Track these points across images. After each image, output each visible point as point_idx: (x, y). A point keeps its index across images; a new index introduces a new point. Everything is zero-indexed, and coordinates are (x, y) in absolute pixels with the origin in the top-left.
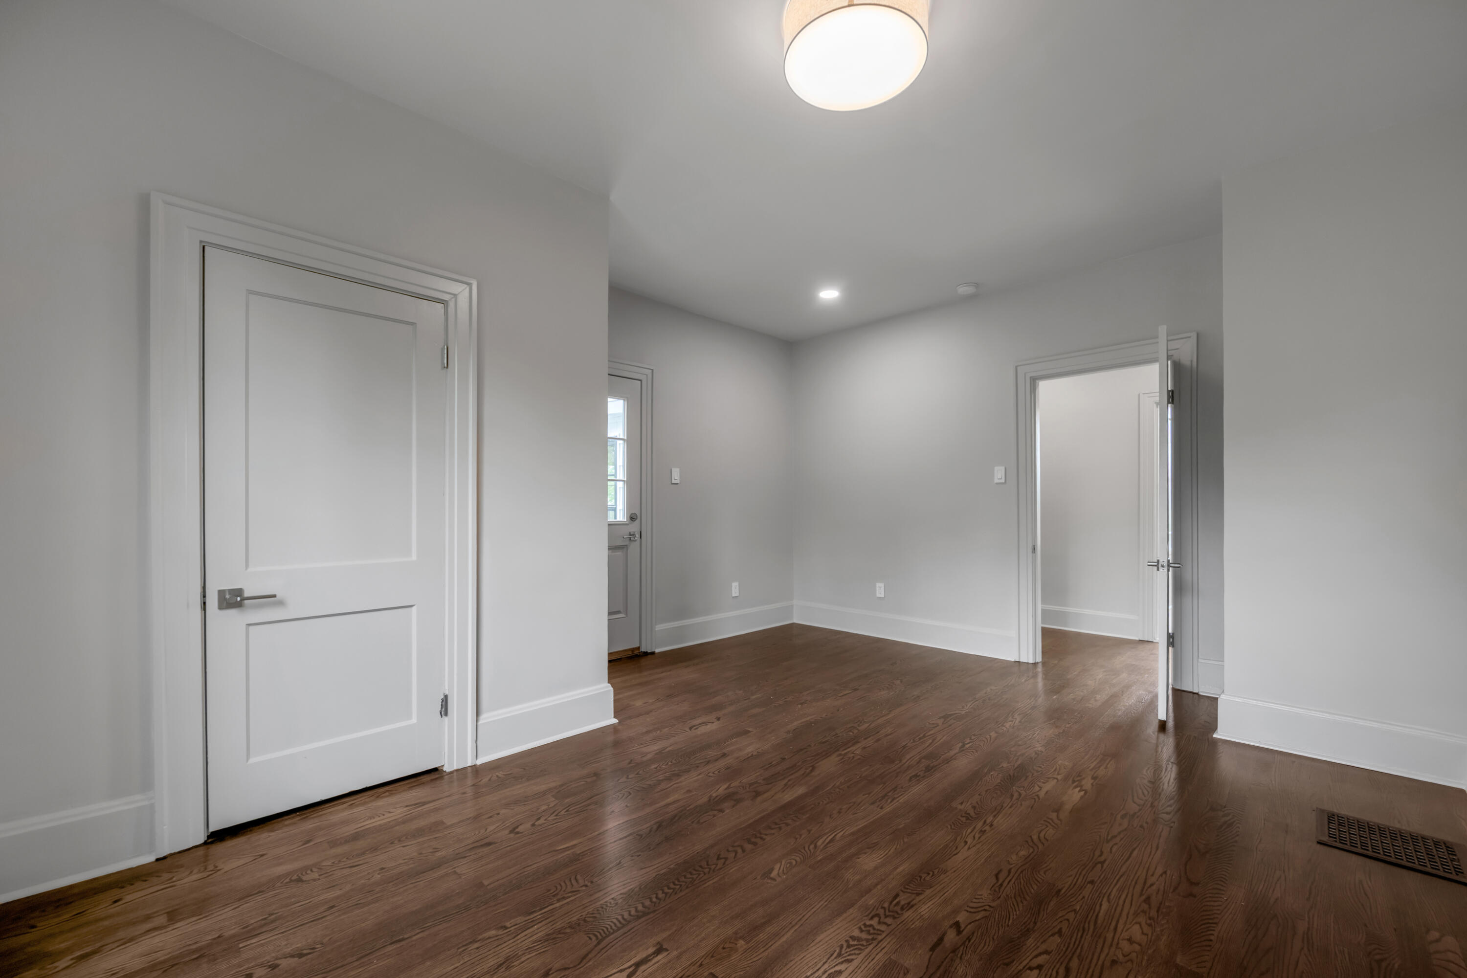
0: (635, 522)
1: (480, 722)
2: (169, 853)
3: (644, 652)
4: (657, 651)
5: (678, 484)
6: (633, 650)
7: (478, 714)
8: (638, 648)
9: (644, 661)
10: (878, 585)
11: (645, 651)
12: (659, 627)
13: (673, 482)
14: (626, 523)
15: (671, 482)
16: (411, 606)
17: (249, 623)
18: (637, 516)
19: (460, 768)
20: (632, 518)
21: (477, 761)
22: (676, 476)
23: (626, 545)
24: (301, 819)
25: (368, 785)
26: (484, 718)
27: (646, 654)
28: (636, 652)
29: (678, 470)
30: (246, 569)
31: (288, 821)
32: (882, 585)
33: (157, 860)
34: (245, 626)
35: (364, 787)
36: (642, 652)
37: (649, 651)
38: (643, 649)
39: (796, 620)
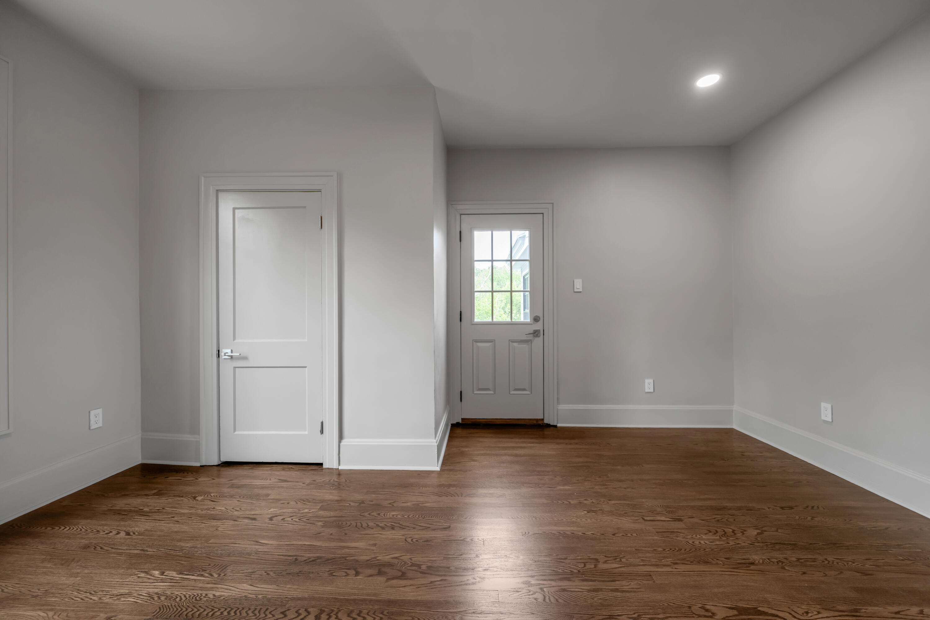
0: (539, 322)
1: (342, 444)
2: (205, 465)
3: (547, 424)
4: (559, 425)
5: (581, 292)
6: (537, 420)
7: (341, 437)
8: (543, 420)
9: (547, 432)
10: (823, 405)
11: (549, 423)
12: (562, 407)
13: (575, 291)
14: (530, 323)
15: (574, 291)
16: (306, 367)
17: (235, 366)
18: (540, 319)
19: (330, 468)
20: (536, 319)
21: (339, 467)
22: (578, 285)
23: (531, 340)
24: (251, 468)
25: (284, 462)
26: (344, 442)
27: (548, 426)
28: (540, 422)
29: (580, 281)
30: (234, 341)
31: (246, 467)
32: (829, 406)
33: (201, 466)
34: (233, 368)
35: (282, 462)
36: (545, 423)
37: (551, 424)
38: (546, 421)
39: (735, 427)
